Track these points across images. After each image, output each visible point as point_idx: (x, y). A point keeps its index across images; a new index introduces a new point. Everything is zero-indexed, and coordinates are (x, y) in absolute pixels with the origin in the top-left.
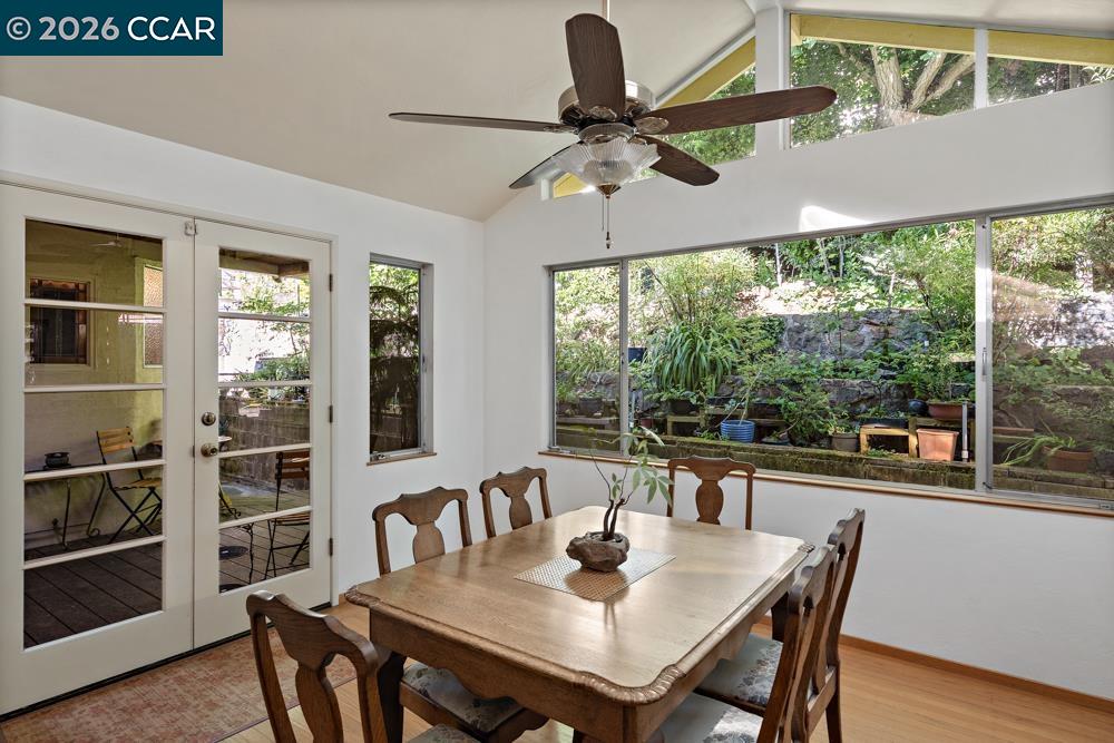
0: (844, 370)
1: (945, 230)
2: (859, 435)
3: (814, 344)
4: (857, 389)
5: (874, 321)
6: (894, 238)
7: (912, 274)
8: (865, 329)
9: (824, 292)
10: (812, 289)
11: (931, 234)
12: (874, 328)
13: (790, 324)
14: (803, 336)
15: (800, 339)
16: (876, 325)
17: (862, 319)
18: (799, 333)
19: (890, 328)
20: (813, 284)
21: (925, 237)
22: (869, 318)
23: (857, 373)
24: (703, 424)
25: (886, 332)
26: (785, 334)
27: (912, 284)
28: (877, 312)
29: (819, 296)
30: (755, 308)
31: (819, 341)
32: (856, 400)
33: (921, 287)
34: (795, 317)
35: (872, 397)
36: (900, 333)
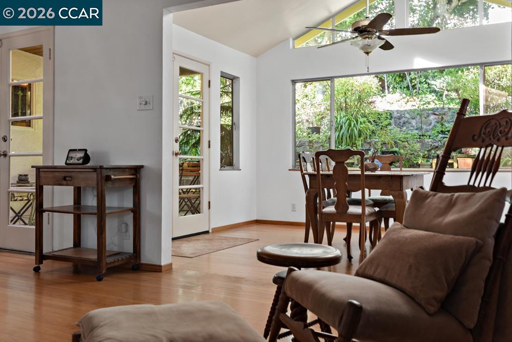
0: (423, 136)
1: (468, 69)
2: (432, 163)
3: (407, 125)
4: (431, 143)
5: (436, 113)
6: (445, 72)
7: (455, 90)
8: (432, 117)
9: (410, 100)
10: (404, 98)
11: (462, 71)
12: (436, 117)
13: (395, 115)
14: (402, 121)
15: (400, 122)
16: (437, 115)
17: (430, 112)
18: (399, 119)
19: (444, 116)
20: (404, 95)
21: (460, 72)
22: (434, 112)
23: (430, 136)
24: (356, 162)
25: (442, 118)
26: (393, 120)
27: (454, 95)
28: (438, 109)
29: (408, 102)
30: (375, 107)
31: (410, 123)
32: (430, 148)
33: (459, 95)
34: (397, 111)
35: (437, 147)
36: (449, 118)
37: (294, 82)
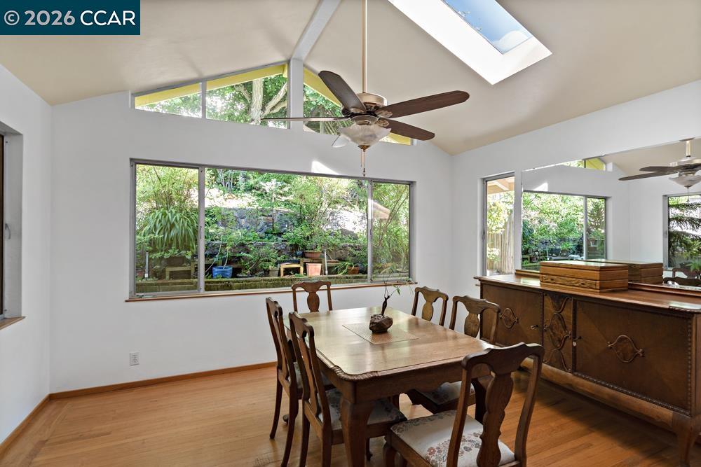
2: (280, 269)
5: (266, 214)
12: (265, 218)
22: (262, 213)
24: (193, 270)
25: (272, 219)
37: (134, 162)
